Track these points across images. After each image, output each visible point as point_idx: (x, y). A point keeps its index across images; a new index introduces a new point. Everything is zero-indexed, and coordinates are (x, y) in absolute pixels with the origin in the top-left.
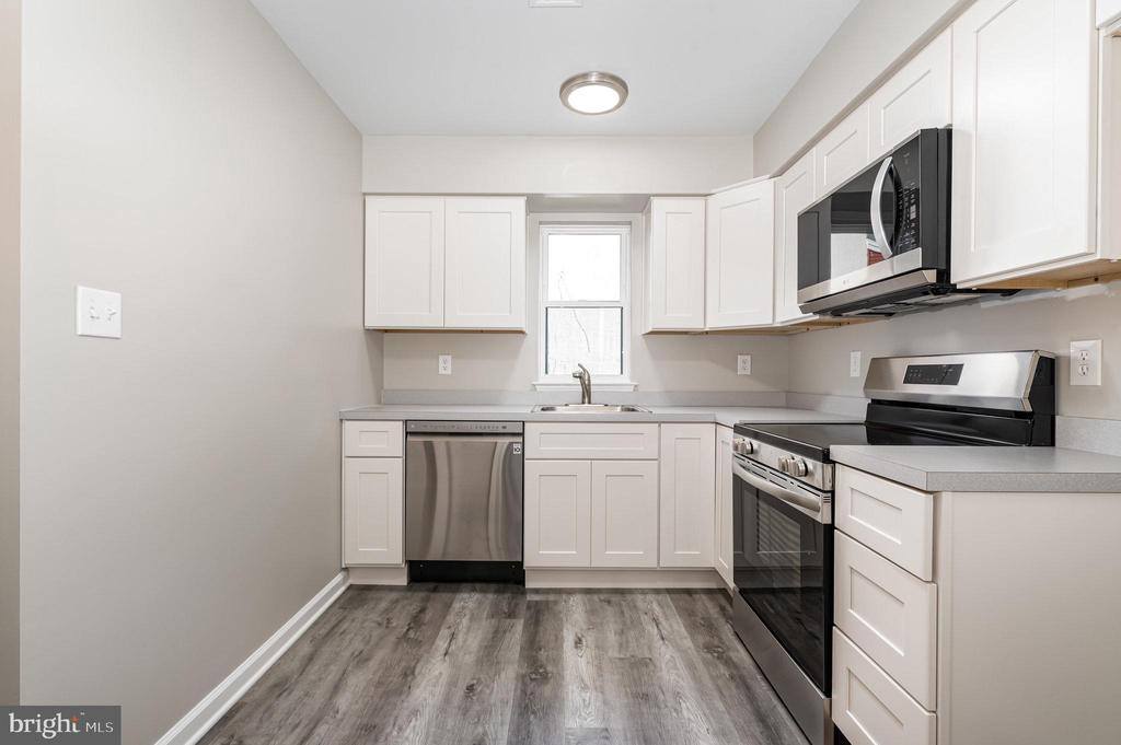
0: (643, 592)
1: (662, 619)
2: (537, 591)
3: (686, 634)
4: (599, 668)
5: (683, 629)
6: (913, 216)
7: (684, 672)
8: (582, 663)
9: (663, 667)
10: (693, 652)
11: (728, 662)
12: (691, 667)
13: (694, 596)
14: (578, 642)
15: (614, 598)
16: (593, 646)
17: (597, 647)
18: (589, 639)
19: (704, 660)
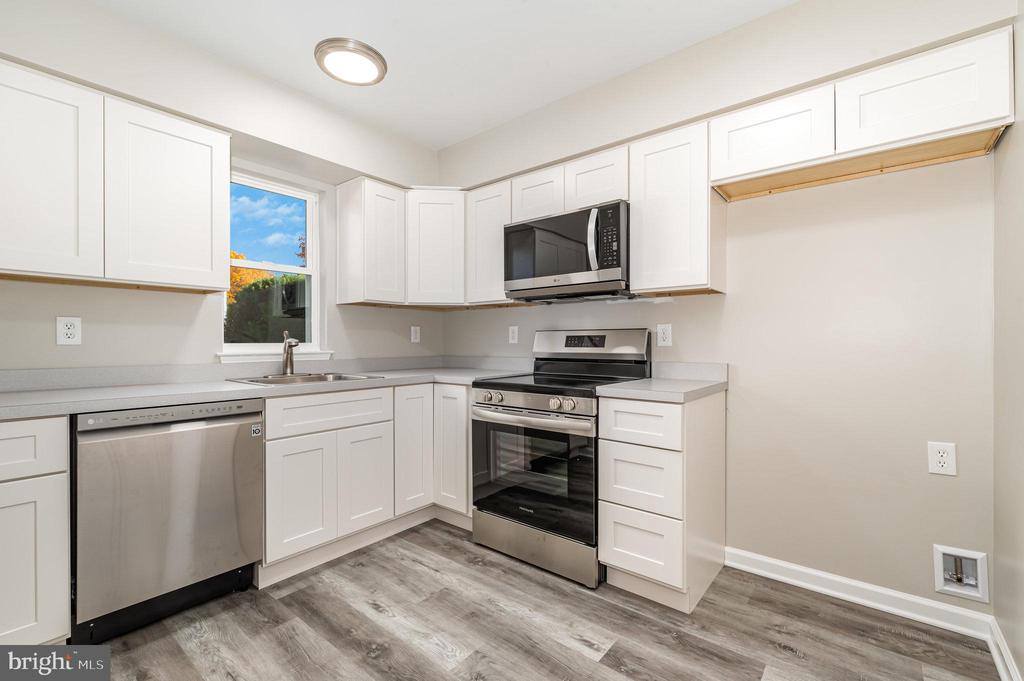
0: (380, 544)
1: (419, 558)
2: (277, 587)
3: (448, 560)
4: (419, 616)
5: (444, 558)
6: (615, 248)
7: (476, 585)
8: (400, 619)
9: (461, 589)
10: (465, 569)
11: (493, 564)
12: (476, 579)
13: (421, 531)
14: (376, 607)
15: (363, 559)
16: (394, 604)
17: (398, 602)
18: (382, 600)
19: (477, 570)
